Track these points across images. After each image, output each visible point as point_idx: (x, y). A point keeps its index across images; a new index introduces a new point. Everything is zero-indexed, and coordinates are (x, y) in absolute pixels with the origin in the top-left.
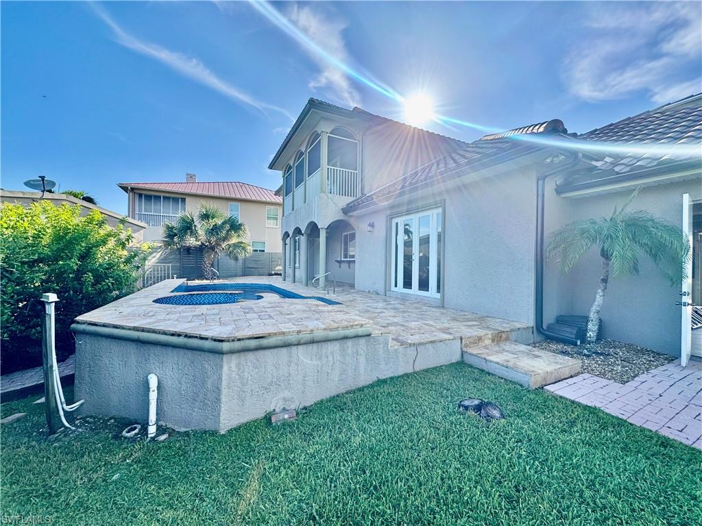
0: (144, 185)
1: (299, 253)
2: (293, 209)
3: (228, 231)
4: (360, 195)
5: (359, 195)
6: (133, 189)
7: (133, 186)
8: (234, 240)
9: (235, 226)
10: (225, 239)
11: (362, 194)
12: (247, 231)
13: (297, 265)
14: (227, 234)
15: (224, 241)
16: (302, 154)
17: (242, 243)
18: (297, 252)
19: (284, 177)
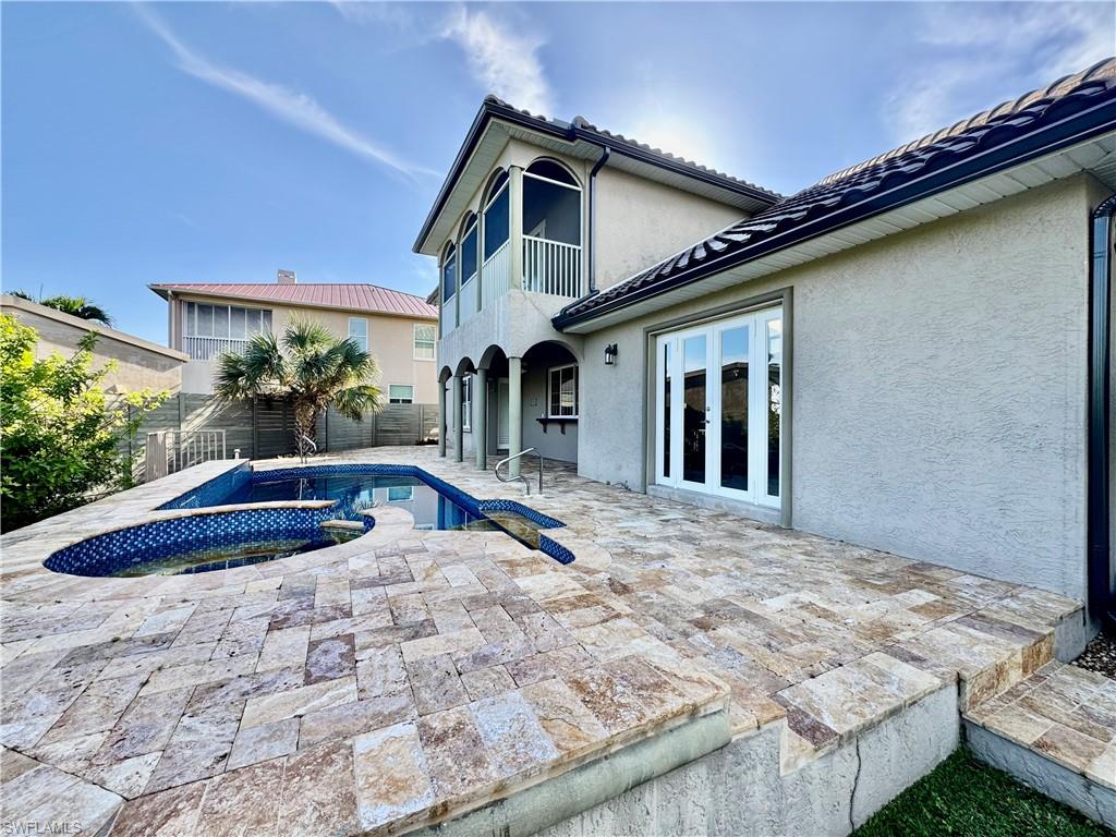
0: (196, 288)
1: (471, 404)
2: (458, 325)
3: (340, 366)
4: (587, 293)
5: (584, 292)
6: (176, 295)
7: (176, 288)
8: (352, 383)
9: (352, 358)
10: (334, 381)
11: (591, 291)
12: (377, 367)
13: (466, 427)
14: (339, 372)
15: (333, 384)
16: (474, 217)
17: (366, 387)
18: (467, 403)
19: (441, 266)
